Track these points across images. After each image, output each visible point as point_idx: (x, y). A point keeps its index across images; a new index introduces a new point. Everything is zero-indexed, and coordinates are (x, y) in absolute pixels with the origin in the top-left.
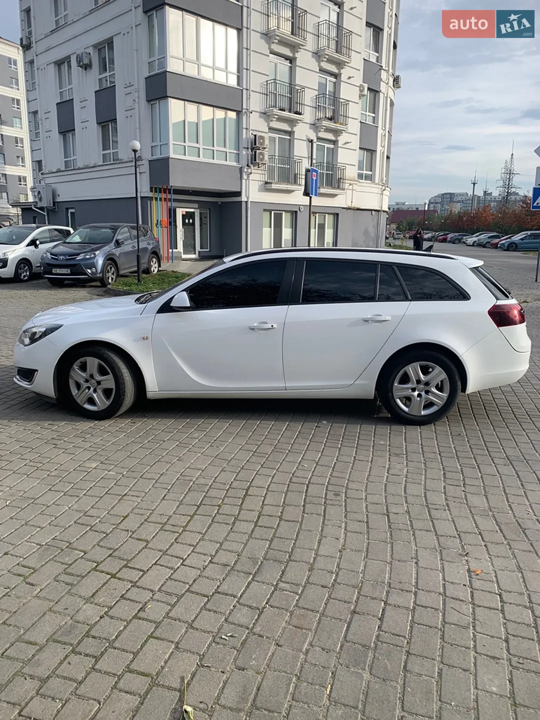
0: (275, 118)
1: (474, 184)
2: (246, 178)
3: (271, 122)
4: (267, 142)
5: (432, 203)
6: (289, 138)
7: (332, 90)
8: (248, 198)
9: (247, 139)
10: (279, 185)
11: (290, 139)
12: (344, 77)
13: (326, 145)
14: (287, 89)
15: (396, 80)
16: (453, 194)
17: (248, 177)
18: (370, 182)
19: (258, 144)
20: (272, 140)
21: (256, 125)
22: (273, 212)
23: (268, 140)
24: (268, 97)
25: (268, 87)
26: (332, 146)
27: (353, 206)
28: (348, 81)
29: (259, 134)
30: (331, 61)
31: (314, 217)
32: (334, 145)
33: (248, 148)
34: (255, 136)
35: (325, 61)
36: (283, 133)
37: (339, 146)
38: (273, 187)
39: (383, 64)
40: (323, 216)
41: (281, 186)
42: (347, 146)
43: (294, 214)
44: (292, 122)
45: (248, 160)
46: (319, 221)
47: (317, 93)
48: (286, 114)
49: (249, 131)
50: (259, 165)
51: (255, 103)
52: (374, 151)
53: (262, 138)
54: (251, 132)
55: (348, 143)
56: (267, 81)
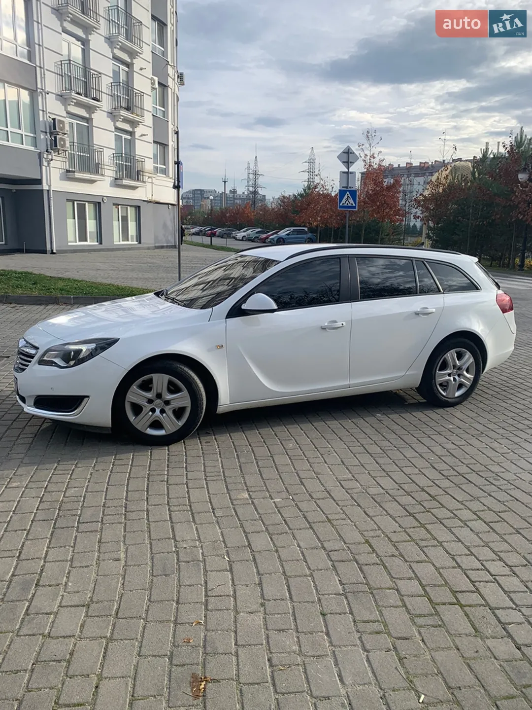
0: (73, 102)
1: (225, 182)
2: (46, 165)
3: (68, 107)
4: (67, 127)
5: (185, 198)
6: (86, 124)
7: (125, 79)
8: (50, 186)
9: (45, 123)
10: (82, 175)
11: (88, 126)
12: (136, 68)
13: (124, 136)
14: (81, 72)
15: (181, 77)
16: (203, 190)
17: (49, 164)
18: (164, 176)
19: (59, 129)
20: (71, 125)
21: (54, 108)
22: (76, 203)
23: (68, 125)
24: (64, 78)
25: (63, 68)
26: (129, 137)
27: (153, 199)
28: (140, 72)
29: (57, 118)
30: (123, 49)
31: (117, 209)
32: (131, 136)
33: (46, 132)
34: (54, 120)
35: (118, 49)
36: (81, 119)
37: (136, 137)
38: (76, 176)
39: (169, 60)
40: (125, 209)
41: (85, 175)
42: (143, 138)
43: (98, 205)
44: (90, 109)
45: (47, 145)
46: (121, 213)
47: (111, 80)
48: (83, 98)
49: (46, 114)
50: (59, 151)
51: (51, 83)
52: (166, 145)
53: (62, 122)
54: (48, 115)
55: (144, 135)
56: (61, 61)
